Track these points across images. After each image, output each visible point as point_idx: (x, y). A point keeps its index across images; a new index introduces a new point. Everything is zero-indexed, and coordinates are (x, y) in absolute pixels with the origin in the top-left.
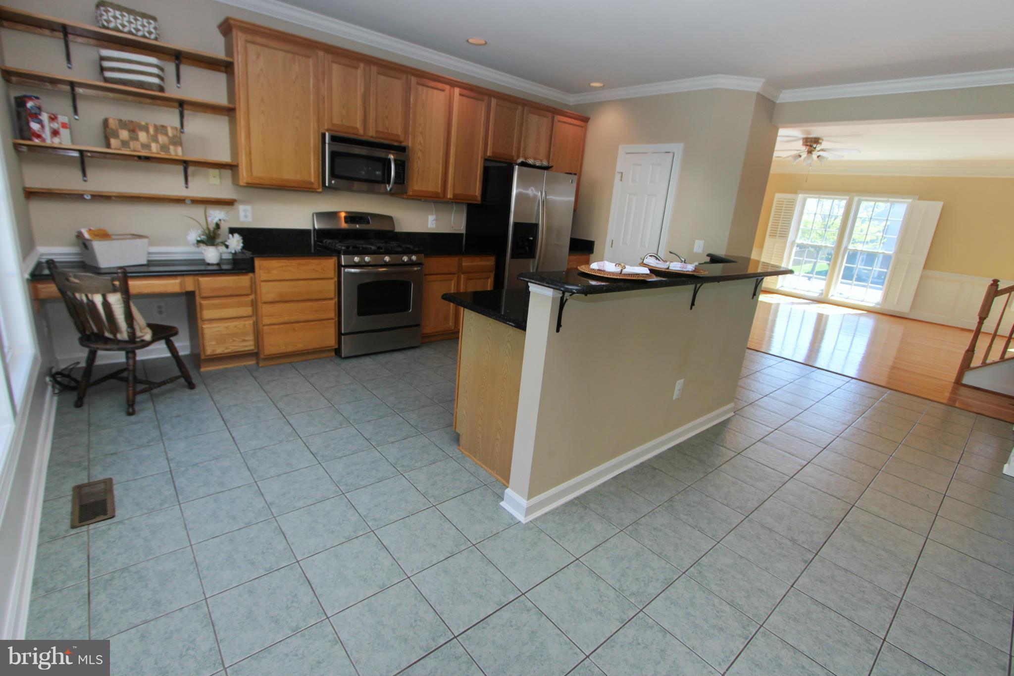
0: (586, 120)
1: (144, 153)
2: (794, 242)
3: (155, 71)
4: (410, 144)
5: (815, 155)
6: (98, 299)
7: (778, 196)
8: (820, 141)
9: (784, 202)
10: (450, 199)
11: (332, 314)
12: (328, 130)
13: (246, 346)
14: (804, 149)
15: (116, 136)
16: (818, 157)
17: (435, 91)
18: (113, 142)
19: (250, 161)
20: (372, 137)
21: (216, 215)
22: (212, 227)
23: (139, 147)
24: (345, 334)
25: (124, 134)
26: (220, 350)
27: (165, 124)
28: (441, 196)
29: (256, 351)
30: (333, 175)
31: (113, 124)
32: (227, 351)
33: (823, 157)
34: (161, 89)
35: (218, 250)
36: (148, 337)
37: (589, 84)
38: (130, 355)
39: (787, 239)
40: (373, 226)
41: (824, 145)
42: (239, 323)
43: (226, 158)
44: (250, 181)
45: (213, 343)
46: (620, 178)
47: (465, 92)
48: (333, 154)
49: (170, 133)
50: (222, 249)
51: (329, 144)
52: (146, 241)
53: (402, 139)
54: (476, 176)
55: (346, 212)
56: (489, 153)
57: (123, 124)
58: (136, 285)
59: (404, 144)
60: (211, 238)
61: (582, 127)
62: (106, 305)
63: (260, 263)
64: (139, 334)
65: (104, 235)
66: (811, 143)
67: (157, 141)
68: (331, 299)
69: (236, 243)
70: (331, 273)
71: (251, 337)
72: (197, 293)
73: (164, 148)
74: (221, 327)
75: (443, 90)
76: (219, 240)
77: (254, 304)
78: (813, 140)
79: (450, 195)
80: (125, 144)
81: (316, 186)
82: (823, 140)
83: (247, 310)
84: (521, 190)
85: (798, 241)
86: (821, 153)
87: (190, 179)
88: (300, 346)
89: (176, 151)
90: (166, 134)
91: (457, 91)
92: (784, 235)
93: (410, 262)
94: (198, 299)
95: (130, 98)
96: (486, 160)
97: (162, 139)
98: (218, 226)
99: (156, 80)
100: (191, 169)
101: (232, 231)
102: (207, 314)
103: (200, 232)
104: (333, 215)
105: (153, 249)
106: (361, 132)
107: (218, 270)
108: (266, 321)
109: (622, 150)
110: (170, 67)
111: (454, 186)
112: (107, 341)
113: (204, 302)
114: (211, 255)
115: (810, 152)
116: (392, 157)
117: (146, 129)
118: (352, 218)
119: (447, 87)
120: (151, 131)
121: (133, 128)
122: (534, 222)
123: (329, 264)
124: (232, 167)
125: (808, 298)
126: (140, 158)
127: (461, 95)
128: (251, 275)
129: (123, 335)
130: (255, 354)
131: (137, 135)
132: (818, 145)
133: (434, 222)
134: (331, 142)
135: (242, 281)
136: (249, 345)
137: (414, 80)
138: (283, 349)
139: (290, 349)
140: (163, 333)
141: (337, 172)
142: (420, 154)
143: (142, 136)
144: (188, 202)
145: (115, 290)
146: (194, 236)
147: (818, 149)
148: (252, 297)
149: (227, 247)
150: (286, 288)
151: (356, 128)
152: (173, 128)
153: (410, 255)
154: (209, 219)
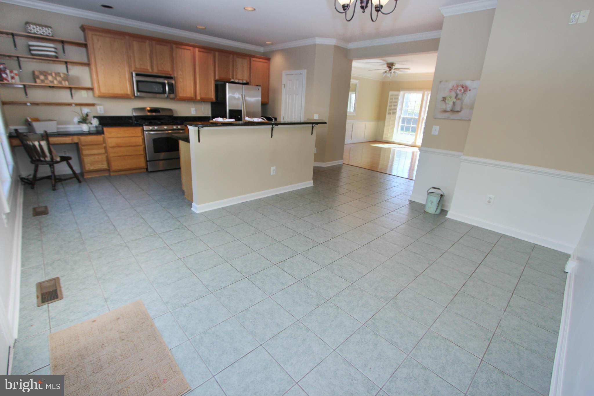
0: (269, 59)
1: (51, 85)
2: (400, 117)
3: (53, 50)
4: (175, 75)
5: (392, 71)
6: (36, 144)
7: (391, 93)
8: (394, 64)
9: (393, 96)
10: (199, 100)
11: (142, 152)
12: (135, 71)
13: (103, 167)
14: (388, 69)
15: (38, 78)
16: (394, 72)
17: (186, 51)
18: (38, 81)
19: (99, 86)
20: (156, 73)
21: (86, 110)
22: (84, 115)
23: (49, 82)
24: (149, 161)
25: (42, 77)
26: (92, 168)
27: (59, 71)
28: (194, 98)
29: (108, 169)
30: (138, 91)
31: (37, 73)
32: (95, 169)
33: (396, 72)
34: (57, 57)
35: (88, 126)
36: (58, 159)
37: (265, 43)
38: (52, 167)
39: (396, 115)
40: (162, 113)
41: (397, 66)
42: (100, 157)
43: (89, 85)
44: (99, 95)
45: (89, 165)
46: (284, 87)
47: (201, 50)
48: (138, 82)
49: (62, 75)
50: (90, 125)
51: (135, 77)
52: (55, 122)
53: (171, 73)
54: (211, 90)
55: (150, 108)
56: (217, 78)
57: (42, 73)
58: (52, 140)
59: (172, 76)
60: (84, 120)
61: (266, 63)
62: (40, 146)
63: (106, 129)
64: (54, 158)
65: (37, 120)
66: (390, 66)
67: (56, 79)
68: (141, 146)
69: (95, 122)
70: (140, 134)
71: (105, 163)
72: (80, 143)
73: (60, 82)
74: (92, 158)
75: (189, 50)
76: (88, 121)
77: (105, 148)
78: (391, 64)
79: (198, 98)
80: (43, 81)
81: (131, 96)
82: (395, 64)
83: (103, 151)
84: (231, 95)
85: (402, 116)
86: (396, 71)
87: (73, 95)
88: (128, 167)
89: (65, 83)
90: (60, 76)
91: (197, 50)
92: (394, 113)
93: (177, 129)
94: (80, 146)
95: (43, 61)
96: (216, 81)
97: (59, 78)
98: (87, 115)
99: (53, 54)
100: (73, 91)
101: (94, 117)
102: (85, 152)
103: (79, 117)
104: (143, 109)
105: (60, 126)
106: (150, 71)
107: (89, 134)
108: (112, 155)
109: (284, 73)
110: (60, 46)
111: (200, 94)
112: (42, 161)
113: (83, 147)
114: (85, 128)
115: (390, 70)
116: (166, 82)
117: (51, 74)
118: (153, 110)
119: (191, 48)
120: (54, 75)
121: (46, 74)
122: (240, 109)
123: (138, 130)
124: (92, 89)
125: (407, 145)
126: (50, 87)
127: (199, 51)
128: (103, 135)
129: (48, 159)
130: (109, 170)
131: (47, 77)
132: (394, 66)
133: (195, 111)
134: (136, 76)
135: (100, 138)
136: (105, 166)
137: (174, 46)
138: (120, 168)
139: (124, 168)
140: (65, 159)
141: (140, 89)
142: (181, 80)
143: (50, 78)
144: (73, 105)
145: (43, 140)
146: (76, 120)
147: (393, 68)
148: (104, 145)
149: (91, 124)
150: (120, 141)
151: (148, 69)
152: (64, 74)
153: (177, 126)
154: (83, 112)
